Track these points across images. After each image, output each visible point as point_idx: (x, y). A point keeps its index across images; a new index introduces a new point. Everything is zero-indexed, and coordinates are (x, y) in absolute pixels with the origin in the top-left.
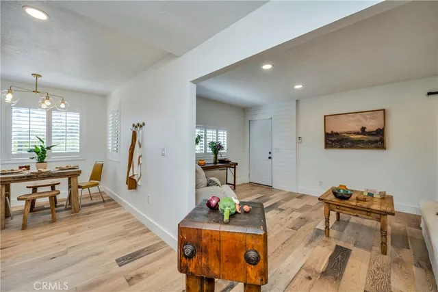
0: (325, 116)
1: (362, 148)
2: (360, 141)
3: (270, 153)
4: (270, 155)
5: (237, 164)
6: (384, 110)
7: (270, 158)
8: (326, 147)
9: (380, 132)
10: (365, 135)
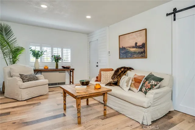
0: (119, 36)
1: (136, 58)
2: (135, 53)
3: (97, 63)
4: (97, 64)
5: (74, 69)
6: (146, 29)
7: (97, 66)
8: (120, 58)
9: (144, 46)
10: (137, 48)
